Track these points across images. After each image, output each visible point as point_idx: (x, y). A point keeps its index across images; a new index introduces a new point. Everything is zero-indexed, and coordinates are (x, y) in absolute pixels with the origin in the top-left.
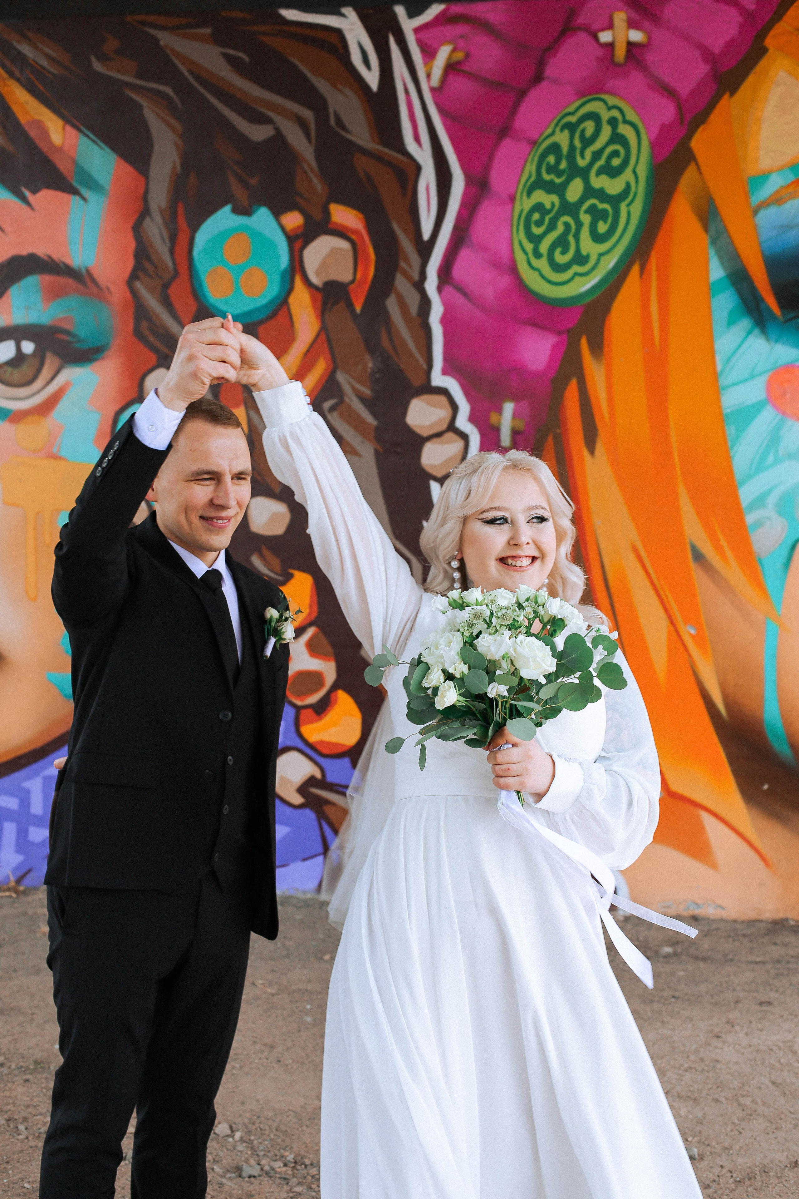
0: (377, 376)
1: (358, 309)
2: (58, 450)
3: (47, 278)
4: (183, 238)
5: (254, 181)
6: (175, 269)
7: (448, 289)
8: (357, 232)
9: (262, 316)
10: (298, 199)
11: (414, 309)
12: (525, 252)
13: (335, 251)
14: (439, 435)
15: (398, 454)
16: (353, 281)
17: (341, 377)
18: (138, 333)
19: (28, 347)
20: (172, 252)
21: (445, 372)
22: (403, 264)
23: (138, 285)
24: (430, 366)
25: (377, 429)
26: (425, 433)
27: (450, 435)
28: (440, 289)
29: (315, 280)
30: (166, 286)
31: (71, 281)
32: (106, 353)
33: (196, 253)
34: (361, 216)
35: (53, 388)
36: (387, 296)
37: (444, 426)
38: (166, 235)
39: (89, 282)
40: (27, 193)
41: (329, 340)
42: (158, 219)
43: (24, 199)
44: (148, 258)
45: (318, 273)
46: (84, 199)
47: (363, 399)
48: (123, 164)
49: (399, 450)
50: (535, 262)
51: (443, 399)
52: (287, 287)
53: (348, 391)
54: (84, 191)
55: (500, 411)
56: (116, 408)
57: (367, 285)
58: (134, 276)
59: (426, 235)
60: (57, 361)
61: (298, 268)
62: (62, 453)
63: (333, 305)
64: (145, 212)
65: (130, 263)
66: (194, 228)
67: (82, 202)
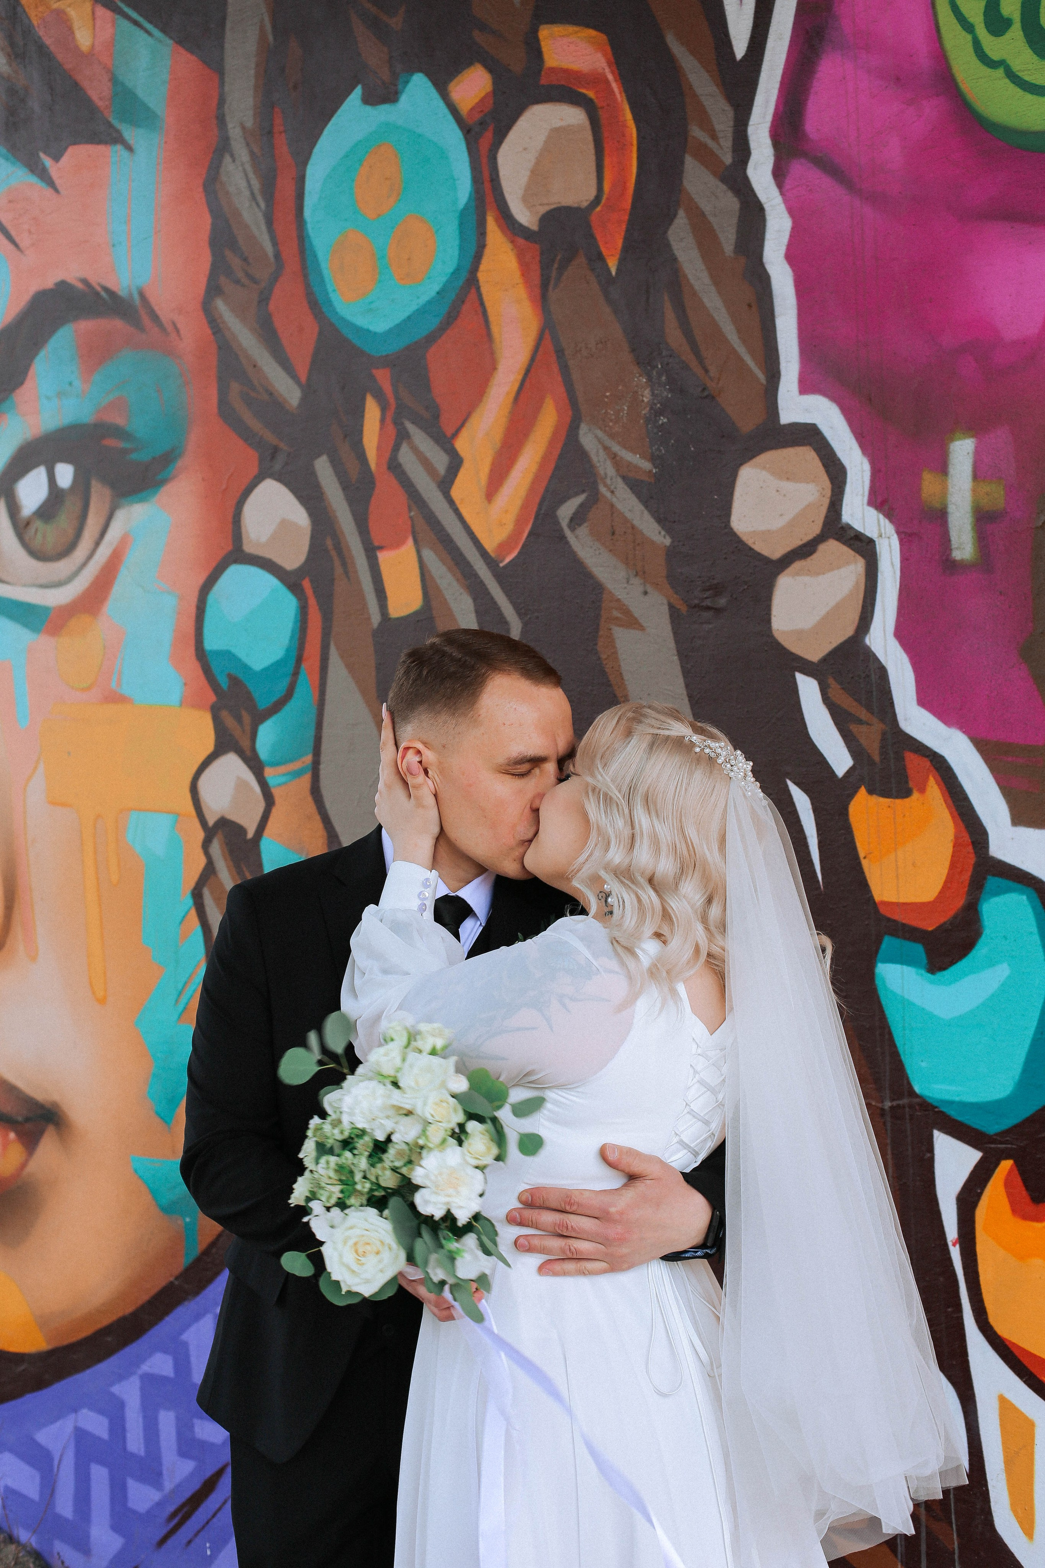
0: (663, 420)
1: (613, 266)
2: (119, 684)
3: (85, 325)
4: (285, 185)
5: (396, 22)
6: (277, 255)
7: (798, 168)
8: (596, 80)
9: (432, 323)
10: (478, 37)
11: (728, 238)
12: (968, 27)
13: (557, 134)
14: (806, 550)
15: (718, 611)
16: (597, 200)
17: (588, 438)
18: (226, 412)
19: (65, 474)
20: (270, 222)
21: (806, 387)
22: (696, 132)
23: (220, 305)
24: (774, 376)
25: (671, 554)
26: (775, 552)
27: (832, 547)
28: (779, 174)
29: (524, 216)
30: (264, 299)
31: (118, 324)
32: (180, 463)
33: (307, 213)
34: (602, 38)
35: (104, 552)
36: (670, 218)
37: (816, 529)
38: (256, 184)
39: (146, 321)
40: (47, 162)
41: (560, 353)
42: (243, 154)
43: (43, 175)
44: (233, 244)
45: (527, 199)
46: (130, 148)
47: (635, 485)
48: (185, 56)
49: (722, 602)
50: (993, 46)
51: (807, 456)
52: (472, 248)
53: (605, 468)
54: (128, 133)
55: (942, 467)
56: (200, 579)
57: (628, 203)
58: (213, 290)
59: (740, 48)
60: (107, 492)
61: (490, 198)
62: (126, 690)
63: (562, 268)
64: (223, 147)
65: (206, 259)
66: (303, 157)
67: (125, 153)
